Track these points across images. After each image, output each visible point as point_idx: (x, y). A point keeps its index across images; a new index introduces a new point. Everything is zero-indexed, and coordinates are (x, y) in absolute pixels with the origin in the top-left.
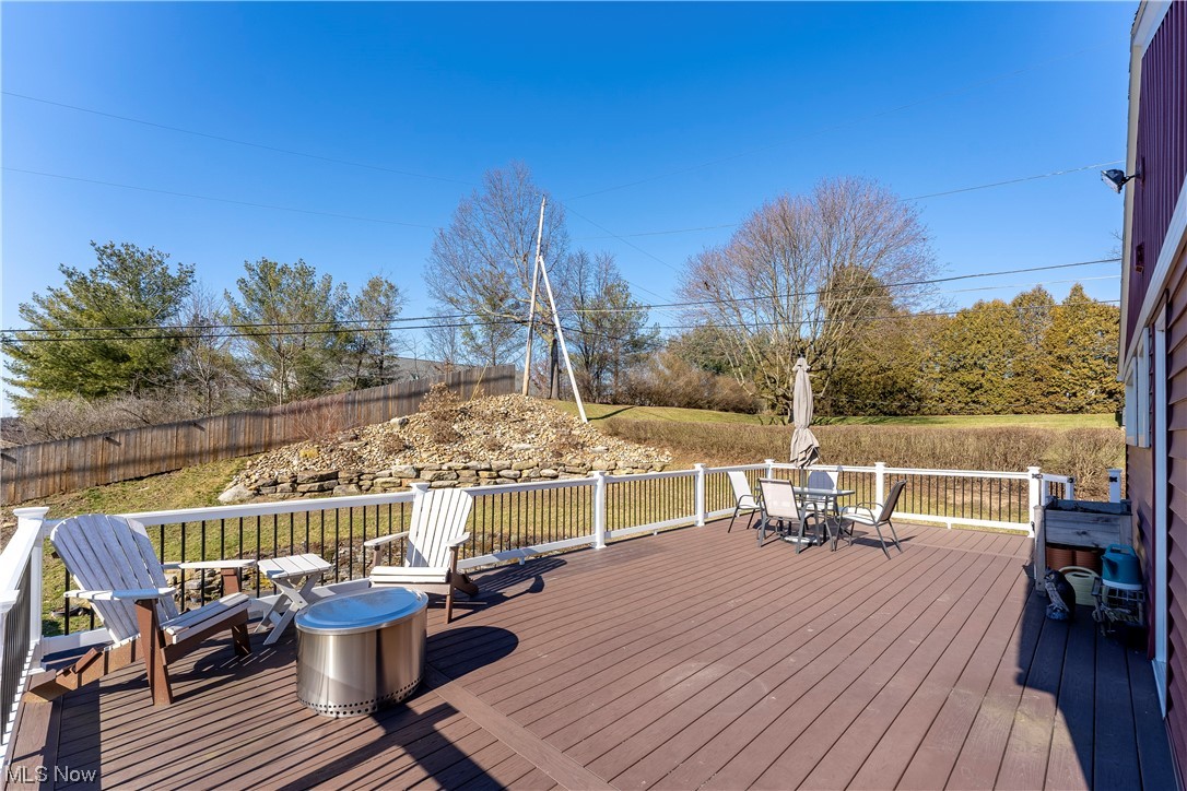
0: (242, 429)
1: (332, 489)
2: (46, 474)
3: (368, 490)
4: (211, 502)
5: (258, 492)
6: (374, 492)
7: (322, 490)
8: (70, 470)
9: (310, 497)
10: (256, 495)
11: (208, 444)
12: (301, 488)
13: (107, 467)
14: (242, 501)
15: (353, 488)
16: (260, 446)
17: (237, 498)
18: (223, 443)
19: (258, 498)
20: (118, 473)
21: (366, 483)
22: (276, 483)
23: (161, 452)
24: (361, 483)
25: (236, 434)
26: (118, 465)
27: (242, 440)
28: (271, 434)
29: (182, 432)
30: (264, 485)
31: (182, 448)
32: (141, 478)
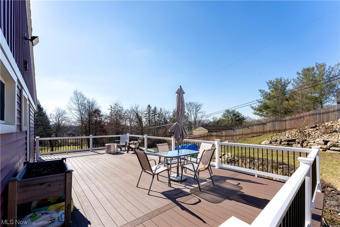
0: (277, 125)
1: (292, 145)
2: (239, 135)
3: (305, 147)
4: (259, 144)
5: (271, 143)
6: (307, 148)
7: (288, 145)
8: (242, 134)
9: (284, 146)
10: (270, 143)
11: (268, 129)
12: (282, 143)
13: (248, 134)
14: (266, 145)
15: (299, 145)
16: (283, 130)
17: (265, 144)
18: (272, 129)
19: (270, 144)
20: (250, 136)
21: (305, 144)
22: (276, 141)
23: (258, 131)
24: (303, 144)
25: (275, 126)
26: (250, 134)
27: (277, 128)
28: (286, 126)
29: (262, 126)
30: (273, 141)
31: (262, 130)
32: (254, 137)
